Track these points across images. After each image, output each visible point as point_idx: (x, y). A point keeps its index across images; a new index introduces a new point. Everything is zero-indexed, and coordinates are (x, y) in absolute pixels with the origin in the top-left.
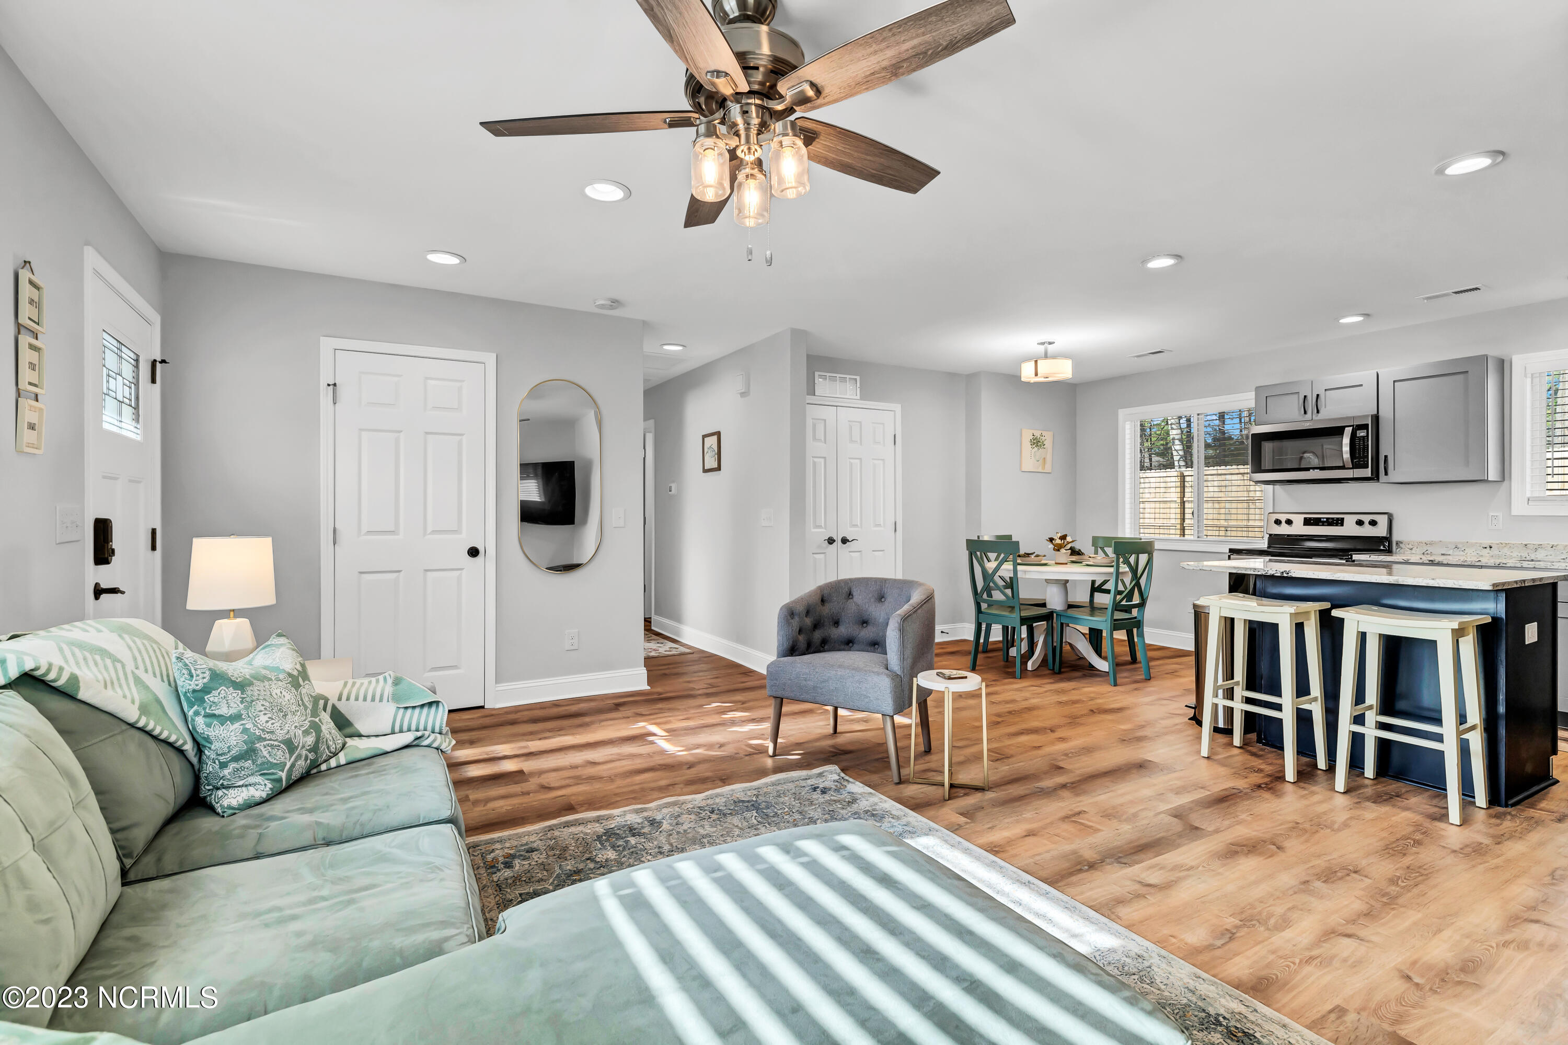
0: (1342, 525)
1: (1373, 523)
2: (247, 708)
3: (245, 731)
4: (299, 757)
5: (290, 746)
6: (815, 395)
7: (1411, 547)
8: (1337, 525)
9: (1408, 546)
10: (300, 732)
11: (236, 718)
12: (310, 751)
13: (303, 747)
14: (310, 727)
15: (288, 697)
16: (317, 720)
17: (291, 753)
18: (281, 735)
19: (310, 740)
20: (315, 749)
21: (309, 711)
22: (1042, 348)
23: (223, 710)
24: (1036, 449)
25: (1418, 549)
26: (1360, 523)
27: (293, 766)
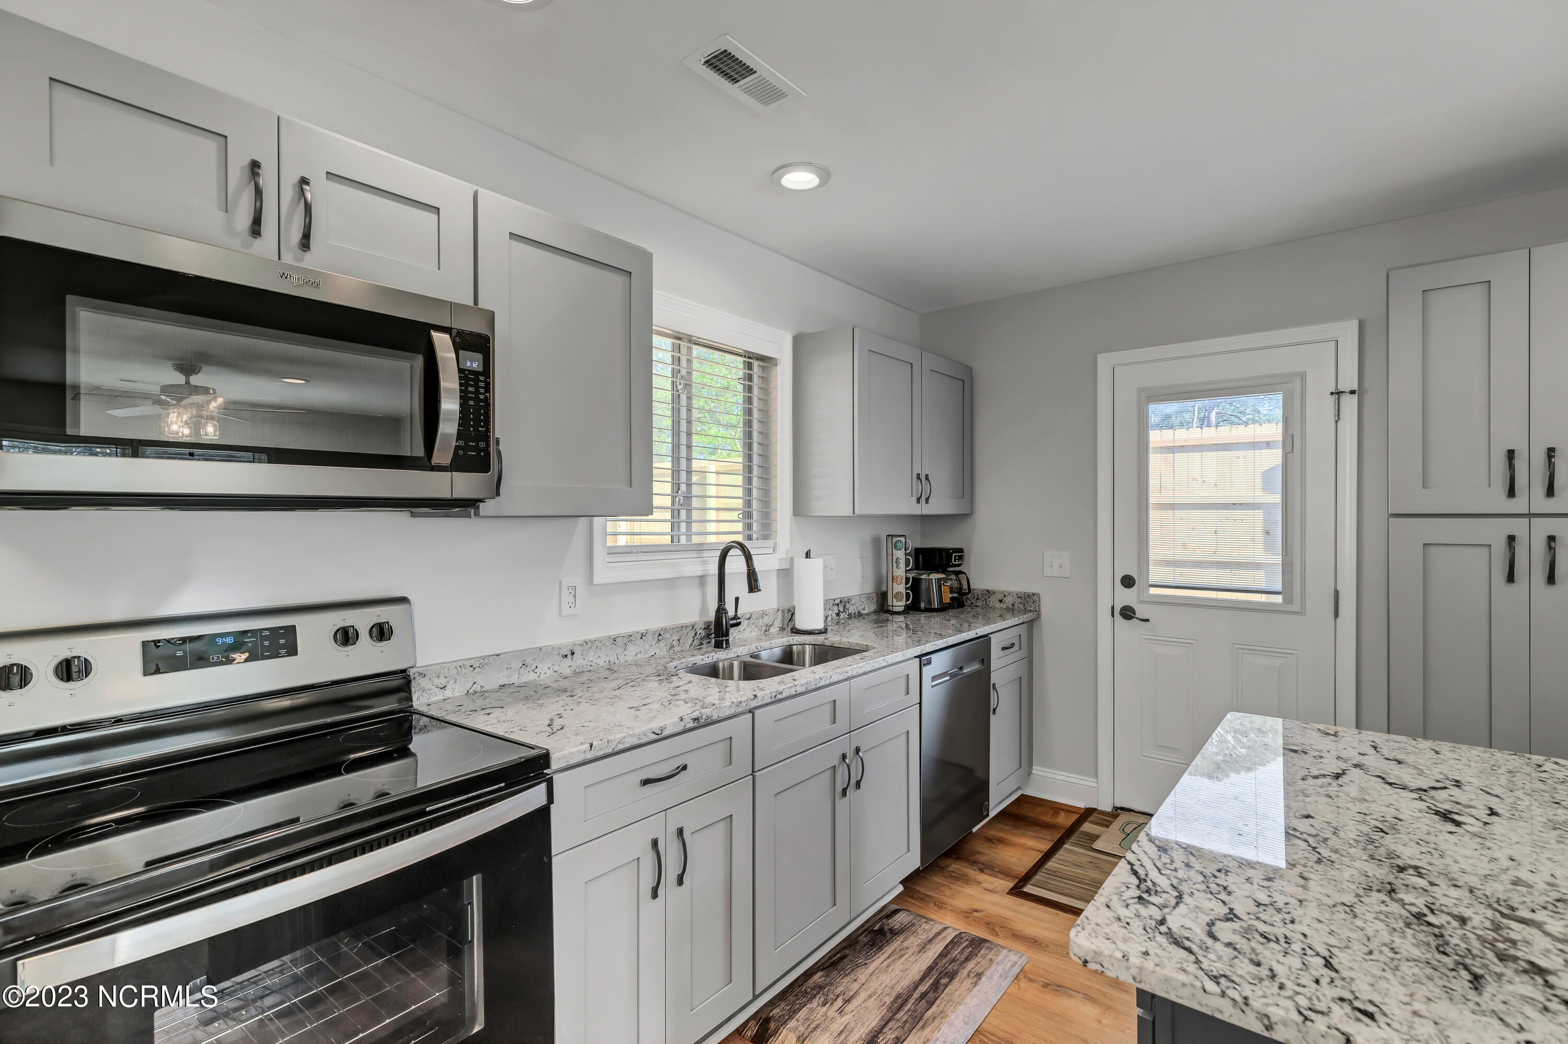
0: (292, 651)
1: (382, 632)
7: (442, 681)
8: (276, 655)
9: (437, 682)
25: (457, 686)
26: (346, 637)
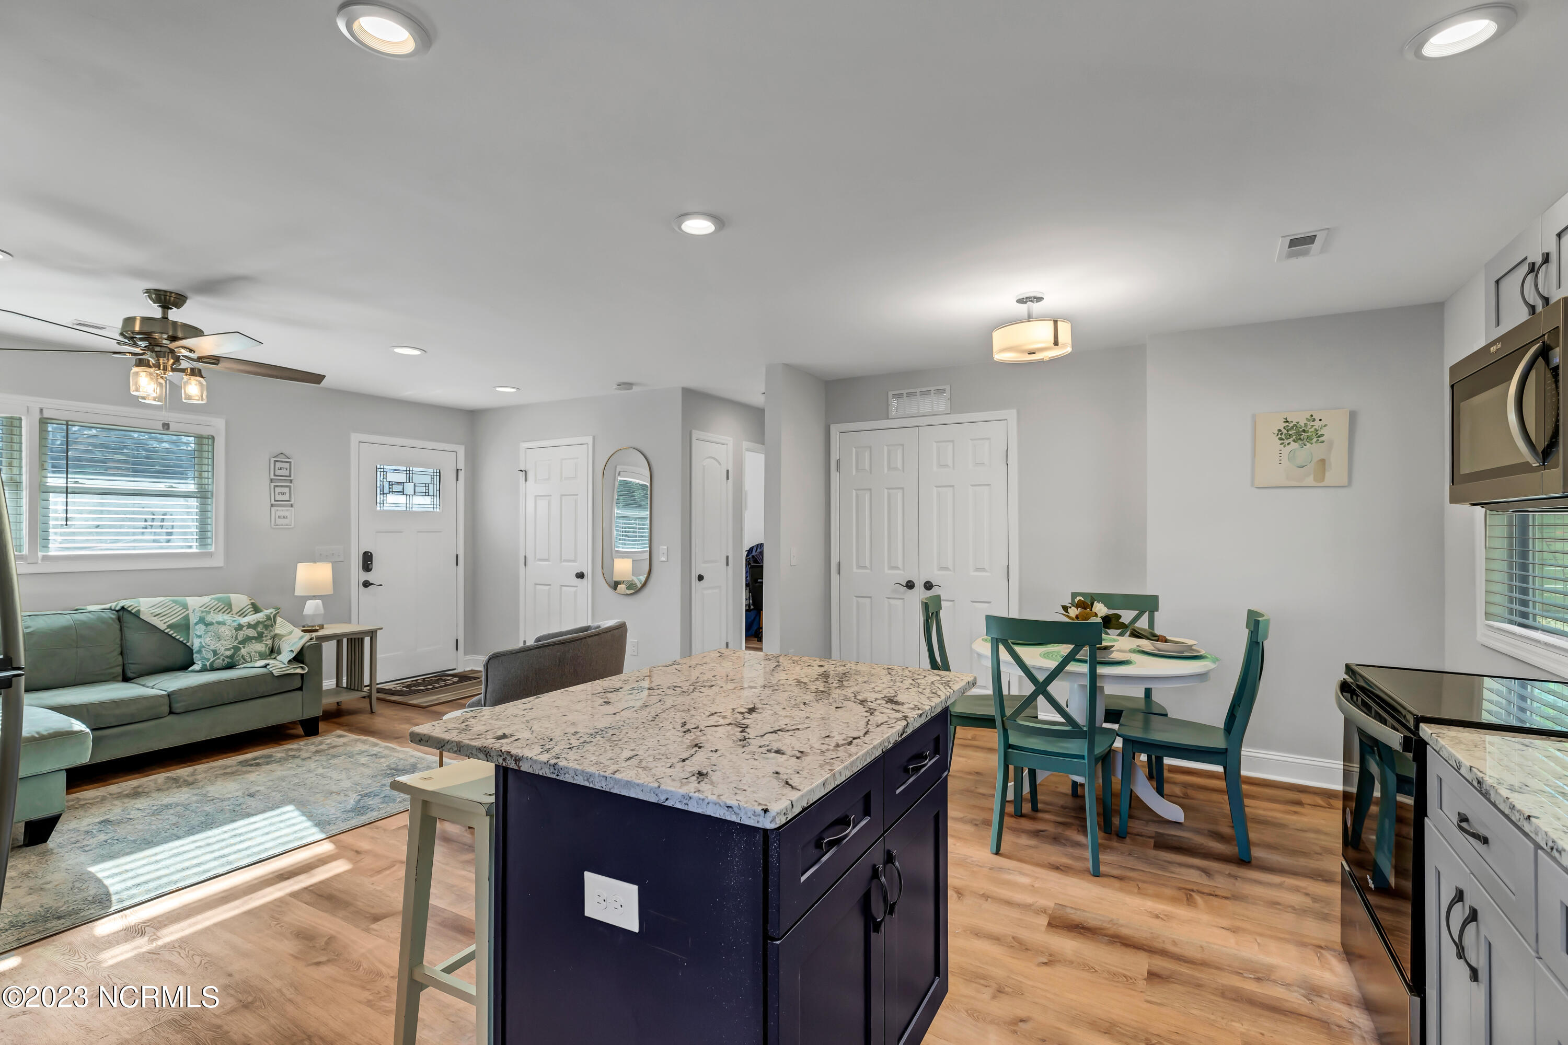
2: (205, 634)
3: (201, 643)
4: (219, 658)
5: (215, 653)
6: (888, 419)
10: (223, 649)
11: (200, 637)
12: (227, 657)
13: (222, 655)
14: (232, 648)
15: (227, 632)
16: (241, 646)
17: (214, 656)
18: (212, 647)
19: (228, 653)
20: (231, 657)
21: (237, 641)
22: (1023, 308)
23: (198, 633)
24: (1294, 446)
27: (214, 661)
